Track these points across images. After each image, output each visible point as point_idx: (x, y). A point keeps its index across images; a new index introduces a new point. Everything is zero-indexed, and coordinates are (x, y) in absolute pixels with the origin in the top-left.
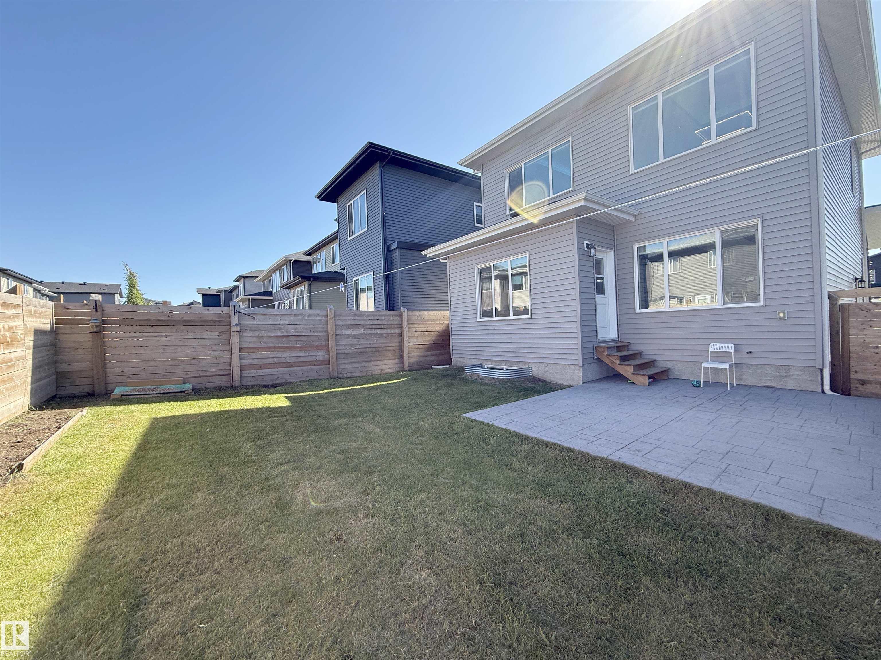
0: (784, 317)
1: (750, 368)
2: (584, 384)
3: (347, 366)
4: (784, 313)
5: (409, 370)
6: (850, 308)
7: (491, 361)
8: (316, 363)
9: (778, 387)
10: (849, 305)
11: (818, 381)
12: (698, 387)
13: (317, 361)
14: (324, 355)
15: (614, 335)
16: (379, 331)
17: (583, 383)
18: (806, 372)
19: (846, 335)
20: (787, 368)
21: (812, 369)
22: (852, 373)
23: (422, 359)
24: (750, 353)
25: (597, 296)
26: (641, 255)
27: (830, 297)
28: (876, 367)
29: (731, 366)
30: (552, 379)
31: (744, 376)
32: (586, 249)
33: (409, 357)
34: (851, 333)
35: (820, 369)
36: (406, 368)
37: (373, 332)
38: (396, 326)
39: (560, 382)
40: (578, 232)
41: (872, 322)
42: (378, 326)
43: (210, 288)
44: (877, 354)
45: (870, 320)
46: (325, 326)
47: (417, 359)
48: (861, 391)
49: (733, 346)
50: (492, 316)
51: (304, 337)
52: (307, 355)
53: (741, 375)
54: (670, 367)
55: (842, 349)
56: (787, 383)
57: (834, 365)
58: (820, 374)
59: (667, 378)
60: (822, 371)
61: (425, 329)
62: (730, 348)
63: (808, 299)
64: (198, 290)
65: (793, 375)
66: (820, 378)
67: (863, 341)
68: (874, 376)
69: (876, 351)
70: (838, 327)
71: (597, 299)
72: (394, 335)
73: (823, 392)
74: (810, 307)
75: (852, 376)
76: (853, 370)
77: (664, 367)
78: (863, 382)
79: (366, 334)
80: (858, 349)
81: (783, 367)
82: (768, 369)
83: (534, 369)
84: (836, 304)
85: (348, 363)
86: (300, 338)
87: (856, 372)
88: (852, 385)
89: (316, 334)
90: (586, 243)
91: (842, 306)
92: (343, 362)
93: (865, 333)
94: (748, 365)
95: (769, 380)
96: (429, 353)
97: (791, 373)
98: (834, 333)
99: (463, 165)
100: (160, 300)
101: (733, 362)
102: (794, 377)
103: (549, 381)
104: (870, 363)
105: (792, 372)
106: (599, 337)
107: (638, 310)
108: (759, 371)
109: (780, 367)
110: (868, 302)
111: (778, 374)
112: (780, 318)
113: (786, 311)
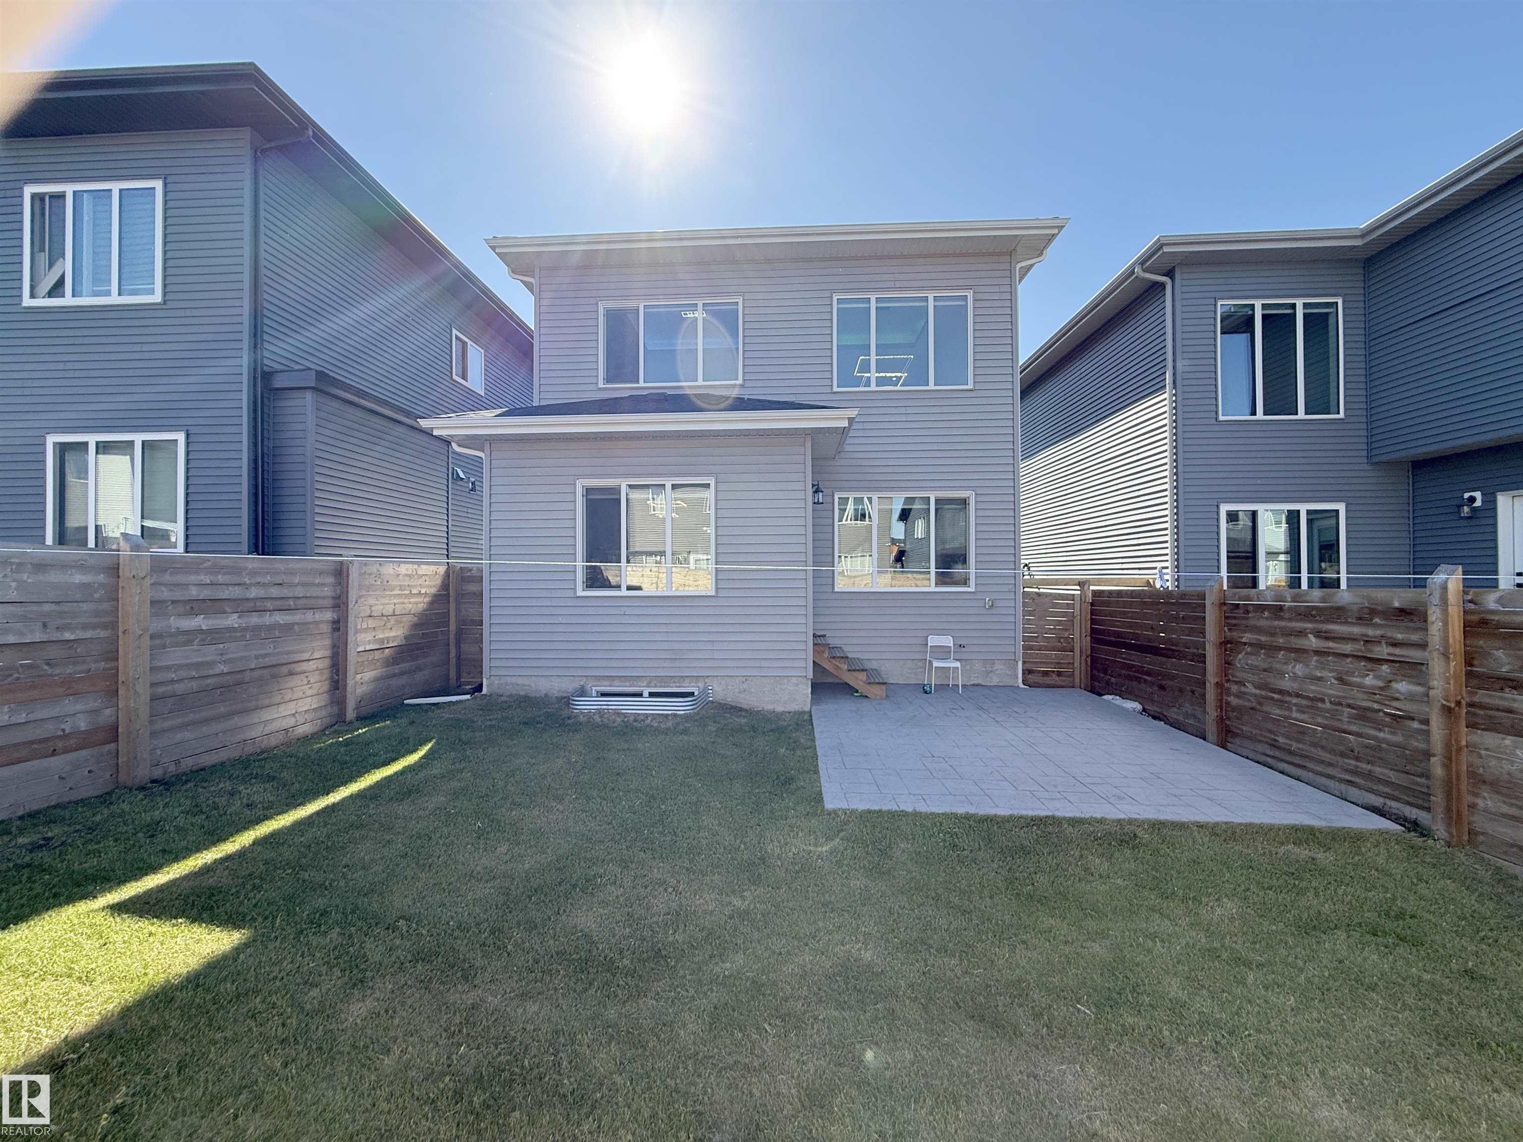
0: (991, 606)
3: (179, 736)
4: (991, 600)
5: (359, 720)
7: (612, 678)
8: (59, 745)
9: (984, 684)
11: (1015, 675)
13: (65, 736)
14: (95, 712)
16: (281, 618)
17: (811, 705)
18: (1006, 666)
20: (992, 662)
21: (1011, 662)
24: (962, 646)
30: (756, 704)
33: (358, 683)
35: (1017, 662)
38: (326, 602)
39: (769, 707)
42: (279, 604)
46: (106, 606)
47: (373, 687)
49: (951, 639)
50: (619, 587)
56: (992, 679)
58: (1016, 667)
61: (390, 610)
62: (949, 641)
63: (1010, 587)
65: (996, 670)
66: (1016, 671)
72: (324, 626)
74: (1012, 596)
82: (976, 664)
83: (716, 688)
89: (67, 637)
92: (167, 724)
95: (977, 677)
96: (396, 669)
102: (998, 672)
105: (997, 666)
107: (837, 588)
108: (968, 667)
111: (984, 669)
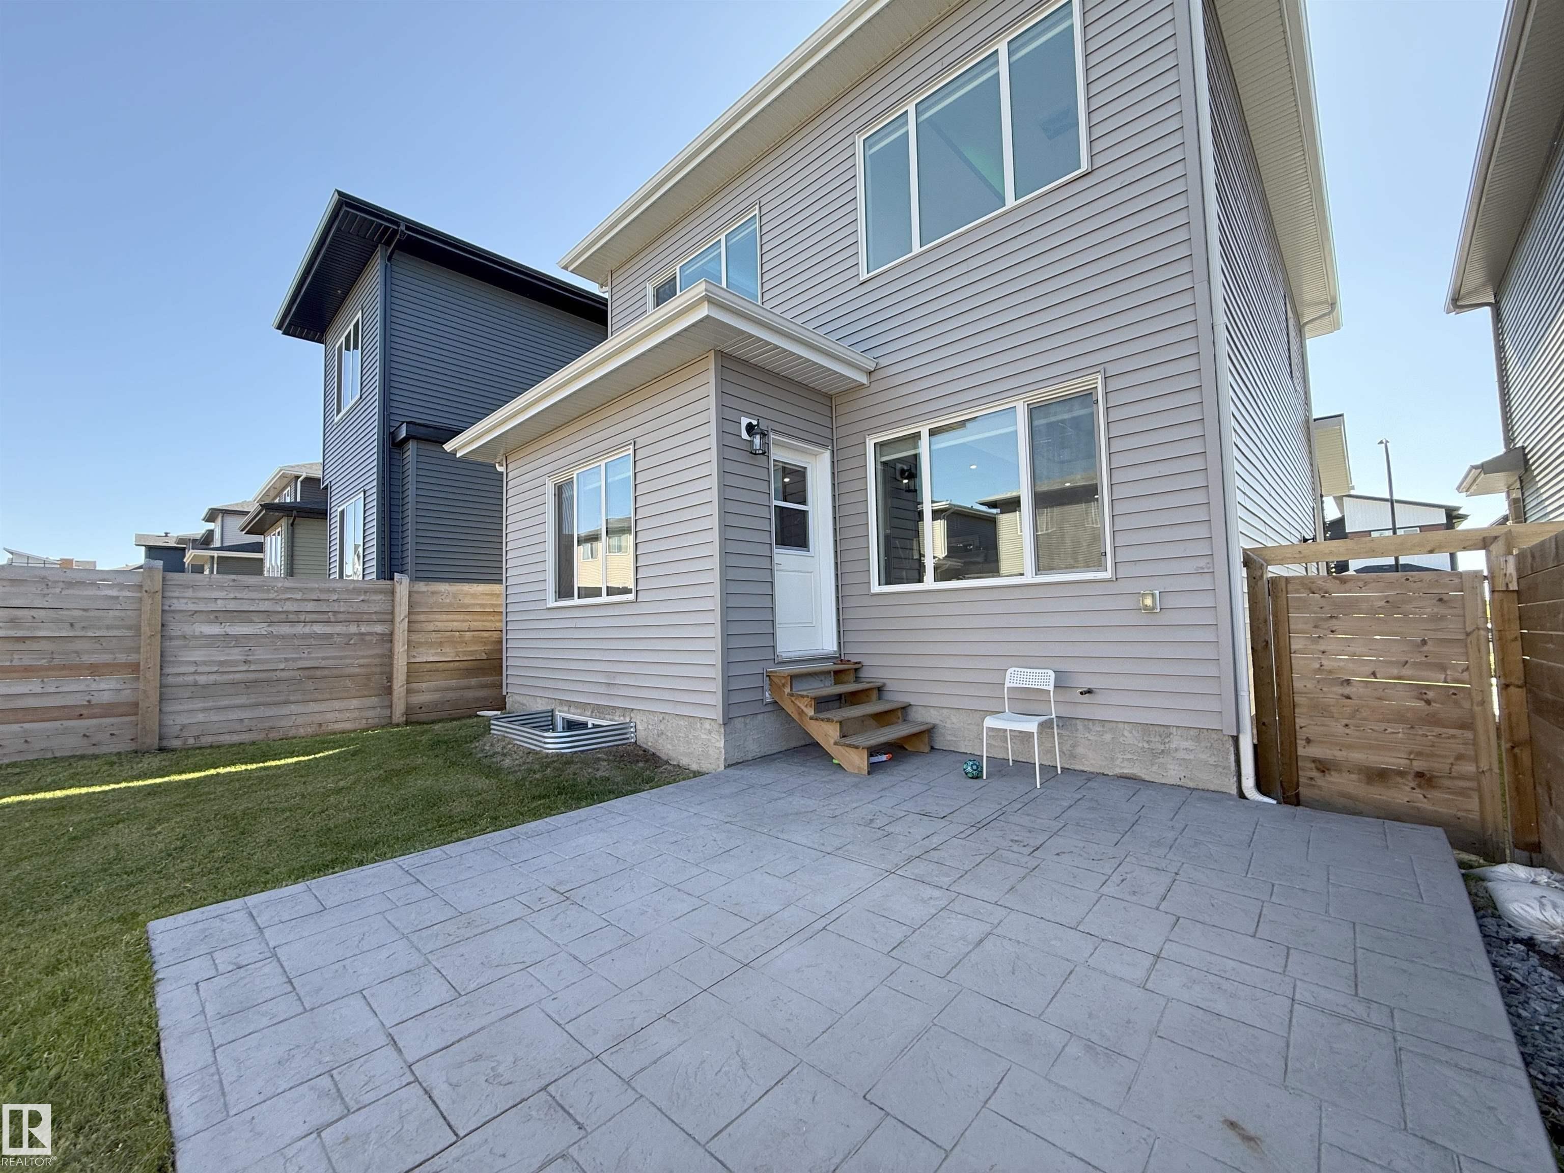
0: (1154, 608)
1: (1090, 731)
2: (730, 771)
3: (199, 717)
4: (1153, 595)
5: (407, 723)
6: (1290, 587)
7: (570, 703)
8: (84, 712)
9: (1147, 778)
10: (1287, 580)
11: (1229, 768)
12: (977, 778)
13: (88, 706)
14: (118, 690)
15: (828, 644)
16: (318, 629)
17: (728, 766)
18: (1203, 744)
19: (1284, 654)
20: (1165, 731)
21: (1215, 736)
22: (1301, 743)
23: (451, 695)
24: (1089, 692)
25: (776, 551)
26: (885, 464)
27: (1247, 563)
28: (1347, 731)
29: (1045, 726)
30: (673, 754)
31: (1080, 750)
32: (745, 435)
33: (409, 691)
34: (1294, 647)
35: (1233, 737)
36: (398, 715)
37: (299, 629)
38: (374, 617)
39: (684, 761)
40: (722, 393)
41: (1334, 622)
42: (314, 617)
43: (166, 534)
44: (1348, 698)
45: (1331, 617)
47: (436, 696)
48: (1320, 788)
49: (1052, 674)
50: (573, 596)
51: (43, 642)
52: (52, 690)
53: (1074, 746)
54: (937, 722)
55: (1278, 685)
56: (1166, 770)
57: (1264, 724)
58: (1232, 749)
59: (927, 749)
60: (1236, 740)
61: (465, 626)
62: (1045, 680)
63: (1202, 563)
64: (138, 536)
65: (1176, 750)
66: (1232, 758)
67: (1318, 666)
68: (1344, 753)
69: (1347, 690)
70: (1267, 632)
71: (777, 559)
72: (368, 638)
73: (1242, 795)
74: (1205, 583)
75: (1301, 751)
76: (1301, 735)
77: (922, 724)
78: (1323, 767)
79: (277, 637)
80: (1310, 685)
81: (1156, 728)
82: (1126, 733)
83: (639, 727)
84: (1262, 576)
85: (204, 710)
86: (29, 645)
87: (1308, 741)
88: (1300, 773)
89: (90, 634)
90: (745, 421)
91: (1274, 582)
92: (182, 707)
93: (1323, 648)
94: (1086, 723)
95: (1129, 760)
96: (474, 681)
97: (1173, 746)
98: (1259, 647)
99: (570, 269)
100: (55, 556)
101: (1054, 716)
102: (1181, 755)
103: (665, 758)
104: (1337, 720)
105: (1176, 742)
106: (779, 649)
107: (876, 588)
108: (1108, 737)
109: (1151, 728)
110: (1325, 574)
111: (1146, 746)
112: (1146, 607)
113: (1157, 592)
